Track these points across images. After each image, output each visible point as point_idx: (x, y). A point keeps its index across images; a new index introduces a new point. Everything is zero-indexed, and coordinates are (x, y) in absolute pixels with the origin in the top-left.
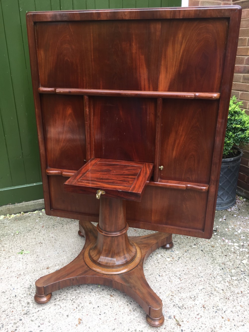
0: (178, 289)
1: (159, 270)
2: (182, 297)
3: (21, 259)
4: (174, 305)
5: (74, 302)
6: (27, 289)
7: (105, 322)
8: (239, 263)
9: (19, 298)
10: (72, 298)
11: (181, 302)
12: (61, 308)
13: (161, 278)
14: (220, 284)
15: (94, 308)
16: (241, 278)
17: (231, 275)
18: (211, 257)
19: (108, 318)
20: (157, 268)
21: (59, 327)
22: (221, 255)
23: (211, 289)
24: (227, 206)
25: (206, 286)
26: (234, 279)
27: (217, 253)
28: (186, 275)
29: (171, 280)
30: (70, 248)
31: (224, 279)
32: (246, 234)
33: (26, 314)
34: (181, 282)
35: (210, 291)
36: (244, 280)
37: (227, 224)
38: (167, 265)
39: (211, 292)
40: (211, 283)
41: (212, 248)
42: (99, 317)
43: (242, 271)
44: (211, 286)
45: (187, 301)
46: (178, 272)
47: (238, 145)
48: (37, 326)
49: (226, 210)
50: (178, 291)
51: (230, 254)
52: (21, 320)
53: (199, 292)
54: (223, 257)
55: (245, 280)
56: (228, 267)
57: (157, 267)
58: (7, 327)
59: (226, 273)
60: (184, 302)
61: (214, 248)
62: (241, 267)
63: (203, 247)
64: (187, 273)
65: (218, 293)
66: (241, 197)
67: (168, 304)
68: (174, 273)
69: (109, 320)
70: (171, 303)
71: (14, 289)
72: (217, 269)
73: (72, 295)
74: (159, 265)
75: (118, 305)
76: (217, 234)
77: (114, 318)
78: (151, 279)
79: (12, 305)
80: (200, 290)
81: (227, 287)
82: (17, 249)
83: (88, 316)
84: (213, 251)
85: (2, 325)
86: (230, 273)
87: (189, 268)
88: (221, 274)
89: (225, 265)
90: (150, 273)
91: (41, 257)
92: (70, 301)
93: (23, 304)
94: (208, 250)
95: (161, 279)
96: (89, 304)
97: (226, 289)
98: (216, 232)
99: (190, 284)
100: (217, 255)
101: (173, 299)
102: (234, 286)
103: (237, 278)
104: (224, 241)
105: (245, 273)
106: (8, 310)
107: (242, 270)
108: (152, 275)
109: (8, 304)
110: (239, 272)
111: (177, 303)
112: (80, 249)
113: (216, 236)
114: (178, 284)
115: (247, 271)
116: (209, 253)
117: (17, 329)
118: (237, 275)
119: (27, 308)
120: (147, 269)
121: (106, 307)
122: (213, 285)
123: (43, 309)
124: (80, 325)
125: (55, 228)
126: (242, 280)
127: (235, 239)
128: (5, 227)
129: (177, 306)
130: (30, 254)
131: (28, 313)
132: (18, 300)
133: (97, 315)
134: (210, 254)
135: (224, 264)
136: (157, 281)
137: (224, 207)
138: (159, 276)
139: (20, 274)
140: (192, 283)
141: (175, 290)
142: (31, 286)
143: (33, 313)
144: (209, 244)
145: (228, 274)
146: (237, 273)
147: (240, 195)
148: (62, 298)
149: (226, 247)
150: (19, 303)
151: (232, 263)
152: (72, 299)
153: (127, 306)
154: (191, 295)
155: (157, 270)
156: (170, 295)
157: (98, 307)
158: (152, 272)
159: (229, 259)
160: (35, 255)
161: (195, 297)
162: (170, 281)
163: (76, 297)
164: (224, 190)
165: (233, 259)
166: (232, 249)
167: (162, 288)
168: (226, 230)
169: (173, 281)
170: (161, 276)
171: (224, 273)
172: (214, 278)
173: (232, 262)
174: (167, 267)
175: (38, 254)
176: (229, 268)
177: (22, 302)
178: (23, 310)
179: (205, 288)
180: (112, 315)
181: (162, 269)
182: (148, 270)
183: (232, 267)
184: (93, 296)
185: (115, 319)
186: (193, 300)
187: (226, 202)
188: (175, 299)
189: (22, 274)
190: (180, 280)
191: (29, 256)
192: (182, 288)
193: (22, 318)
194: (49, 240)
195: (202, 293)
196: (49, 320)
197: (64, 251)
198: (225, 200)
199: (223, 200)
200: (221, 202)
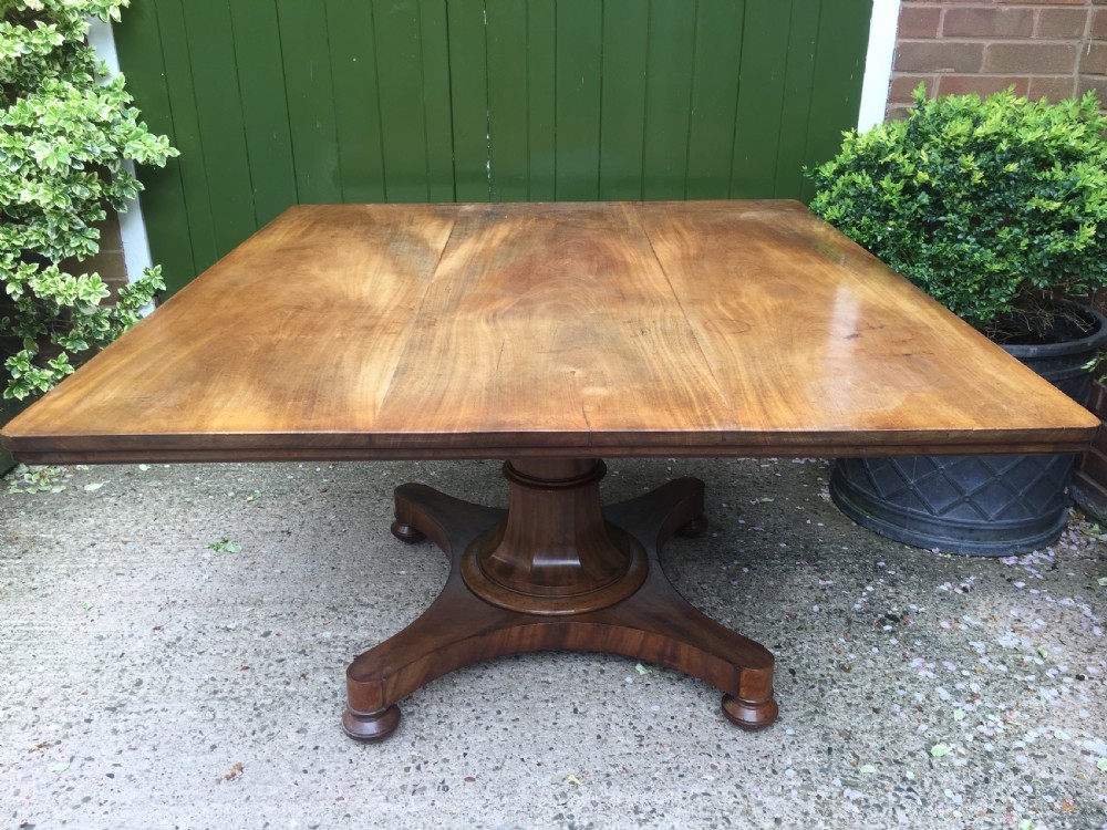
0: (611, 770)
1: (588, 695)
2: (608, 798)
3: (204, 565)
4: (561, 816)
5: (258, 716)
6: (163, 645)
7: (305, 797)
8: (911, 749)
9: (127, 663)
10: (263, 701)
11: (590, 814)
12: (212, 720)
13: (573, 720)
14: (782, 799)
15: (301, 748)
16: (884, 804)
17: (849, 779)
18: (811, 702)
19: (321, 789)
20: (584, 685)
21: (169, 770)
22: (857, 705)
23: (735, 805)
24: (1001, 544)
25: (720, 789)
26: (848, 797)
27: (845, 693)
28: (673, 734)
29: (607, 734)
30: (355, 564)
31: (808, 787)
32: (1019, 656)
33: (114, 709)
34: (637, 750)
35: (722, 810)
36: (891, 812)
37: (962, 606)
38: (627, 686)
39: (726, 813)
40: (749, 785)
41: (836, 674)
42: (298, 777)
43: (904, 779)
44: (739, 795)
45: (615, 817)
46: (647, 718)
47: (1041, 285)
48: (116, 749)
49: (996, 558)
50: (608, 775)
51: (896, 708)
52: (88, 721)
53: (682, 802)
54: (860, 712)
55: (894, 812)
56: (857, 752)
57: (587, 682)
58: (41, 729)
59: (837, 770)
60: (600, 818)
61: (844, 674)
62: (913, 765)
63: (805, 661)
64: (682, 726)
65: (754, 824)
66: (1096, 527)
67: (539, 805)
68: (634, 717)
69: (320, 795)
70: (555, 805)
71: (131, 636)
72: (805, 745)
73: (269, 693)
74: (598, 678)
75: (378, 760)
76: (893, 632)
77: (337, 796)
78: (540, 713)
79: (96, 676)
80: (689, 797)
81: (803, 817)
82: (215, 533)
83: (268, 766)
84: (834, 682)
85: (35, 719)
86: (852, 774)
87: (699, 713)
88: (811, 768)
89: (848, 739)
90: (551, 695)
91: (259, 570)
92: (250, 709)
93: (124, 682)
94: (818, 677)
95: (575, 724)
96: (298, 732)
97: (793, 821)
98: (892, 625)
99: (665, 765)
100: (840, 699)
101: (569, 795)
102: (834, 822)
103: (867, 796)
104: (903, 661)
105: (915, 789)
106: (78, 688)
107: (910, 775)
108: (550, 704)
109: (89, 670)
110: (890, 779)
111: (573, 812)
112: (384, 572)
113: (886, 636)
114: (622, 754)
115: (927, 784)
116: (813, 687)
117: (65, 742)
118: (875, 786)
119: (126, 695)
120: (551, 680)
121: (337, 754)
122: (752, 795)
123: (163, 710)
124: (231, 782)
125: (355, 501)
126: (881, 810)
127: (959, 663)
128: (227, 471)
129: (568, 820)
130: (236, 556)
131: (119, 709)
132: (120, 668)
133: (294, 770)
134: (816, 690)
135: (848, 736)
136: (555, 724)
137: (988, 546)
138: (575, 711)
139: (174, 602)
140: (675, 765)
141: (598, 768)
142: (179, 639)
143: (131, 713)
144: (834, 656)
145: (839, 776)
146: (877, 783)
147: (1092, 518)
148: (236, 695)
149: (898, 683)
150: (116, 675)
151: (880, 741)
152: (258, 706)
153: (403, 772)
154: (641, 802)
155: (579, 693)
156: (567, 782)
157: (316, 748)
158: (558, 693)
159: (880, 724)
160: (249, 561)
161: (654, 815)
162: (599, 737)
163: (274, 701)
164: (992, 473)
165: (897, 728)
166: (917, 694)
167: (558, 751)
168: (945, 624)
169: (612, 741)
170: (581, 714)
171: (826, 766)
172: (774, 772)
173: (886, 738)
174: (623, 692)
175: (259, 559)
176: (855, 756)
177: (126, 674)
178: (113, 698)
179: (712, 793)
180: (338, 783)
181: (601, 694)
182: (549, 683)
183: (876, 755)
184: (325, 713)
185: (342, 798)
186: (639, 820)
187: (997, 528)
188: (576, 796)
189: (180, 601)
190: (638, 743)
191: (229, 560)
192: (627, 772)
193: (96, 716)
194: (314, 529)
195: (692, 807)
196: (156, 743)
197: (333, 568)
198: (937, 512)
199: (930, 510)
200: (919, 515)
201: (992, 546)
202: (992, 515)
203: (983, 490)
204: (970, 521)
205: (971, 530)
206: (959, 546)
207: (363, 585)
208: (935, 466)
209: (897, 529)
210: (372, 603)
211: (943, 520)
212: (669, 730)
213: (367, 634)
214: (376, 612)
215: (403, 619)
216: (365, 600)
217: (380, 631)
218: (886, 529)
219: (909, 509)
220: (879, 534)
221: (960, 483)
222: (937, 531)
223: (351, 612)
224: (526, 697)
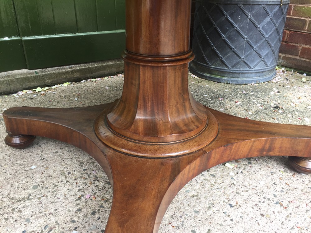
1: (224, 192)
13: (238, 212)
20: (215, 187)
28: (287, 193)
29: (264, 211)
34: (288, 212)
37: (286, 98)
46: (265, 190)
57: (214, 185)
78: (216, 218)
90: (207, 203)
95: (241, 214)
98: (280, 110)
108: (214, 209)
112: (19, 172)
113: (284, 114)
114: (286, 220)
120: (195, 193)
136: (232, 220)
138: (231, 206)
155: (219, 194)
158: (209, 200)
162: (262, 215)
168: (292, 104)
169: (270, 213)
170: (236, 205)
174: (237, 182)
181: (229, 188)
182: (197, 196)
187: (270, 69)
190: (282, 208)
198: (252, 67)
199: (250, 67)
200: (246, 71)
201: (268, 77)
202: (269, 64)
203: (267, 54)
204: (263, 68)
205: (262, 72)
206: (260, 79)
207: (9, 187)
208: (252, 48)
209: (237, 79)
210: (26, 196)
211: (254, 70)
212: (282, 191)
213: (42, 221)
214: (36, 201)
215: (61, 198)
216: (17, 196)
217: (50, 214)
218: (232, 81)
219: (242, 69)
220: (229, 84)
221: (261, 53)
222: (252, 75)
223: (13, 210)
224: (196, 212)
